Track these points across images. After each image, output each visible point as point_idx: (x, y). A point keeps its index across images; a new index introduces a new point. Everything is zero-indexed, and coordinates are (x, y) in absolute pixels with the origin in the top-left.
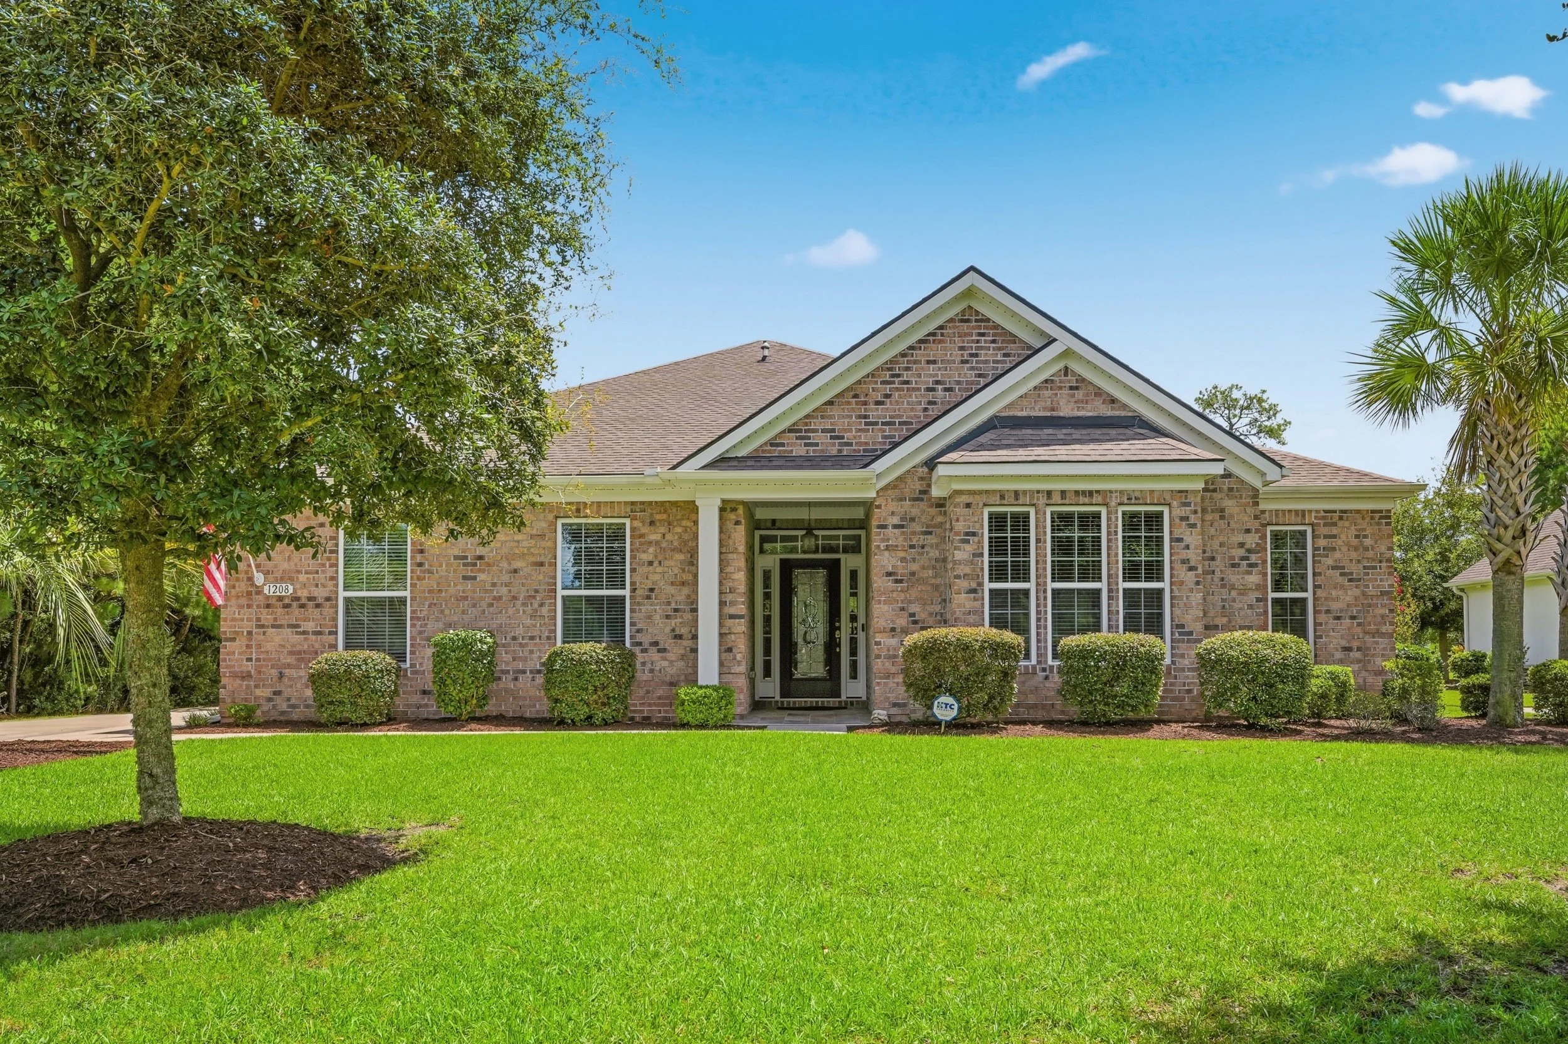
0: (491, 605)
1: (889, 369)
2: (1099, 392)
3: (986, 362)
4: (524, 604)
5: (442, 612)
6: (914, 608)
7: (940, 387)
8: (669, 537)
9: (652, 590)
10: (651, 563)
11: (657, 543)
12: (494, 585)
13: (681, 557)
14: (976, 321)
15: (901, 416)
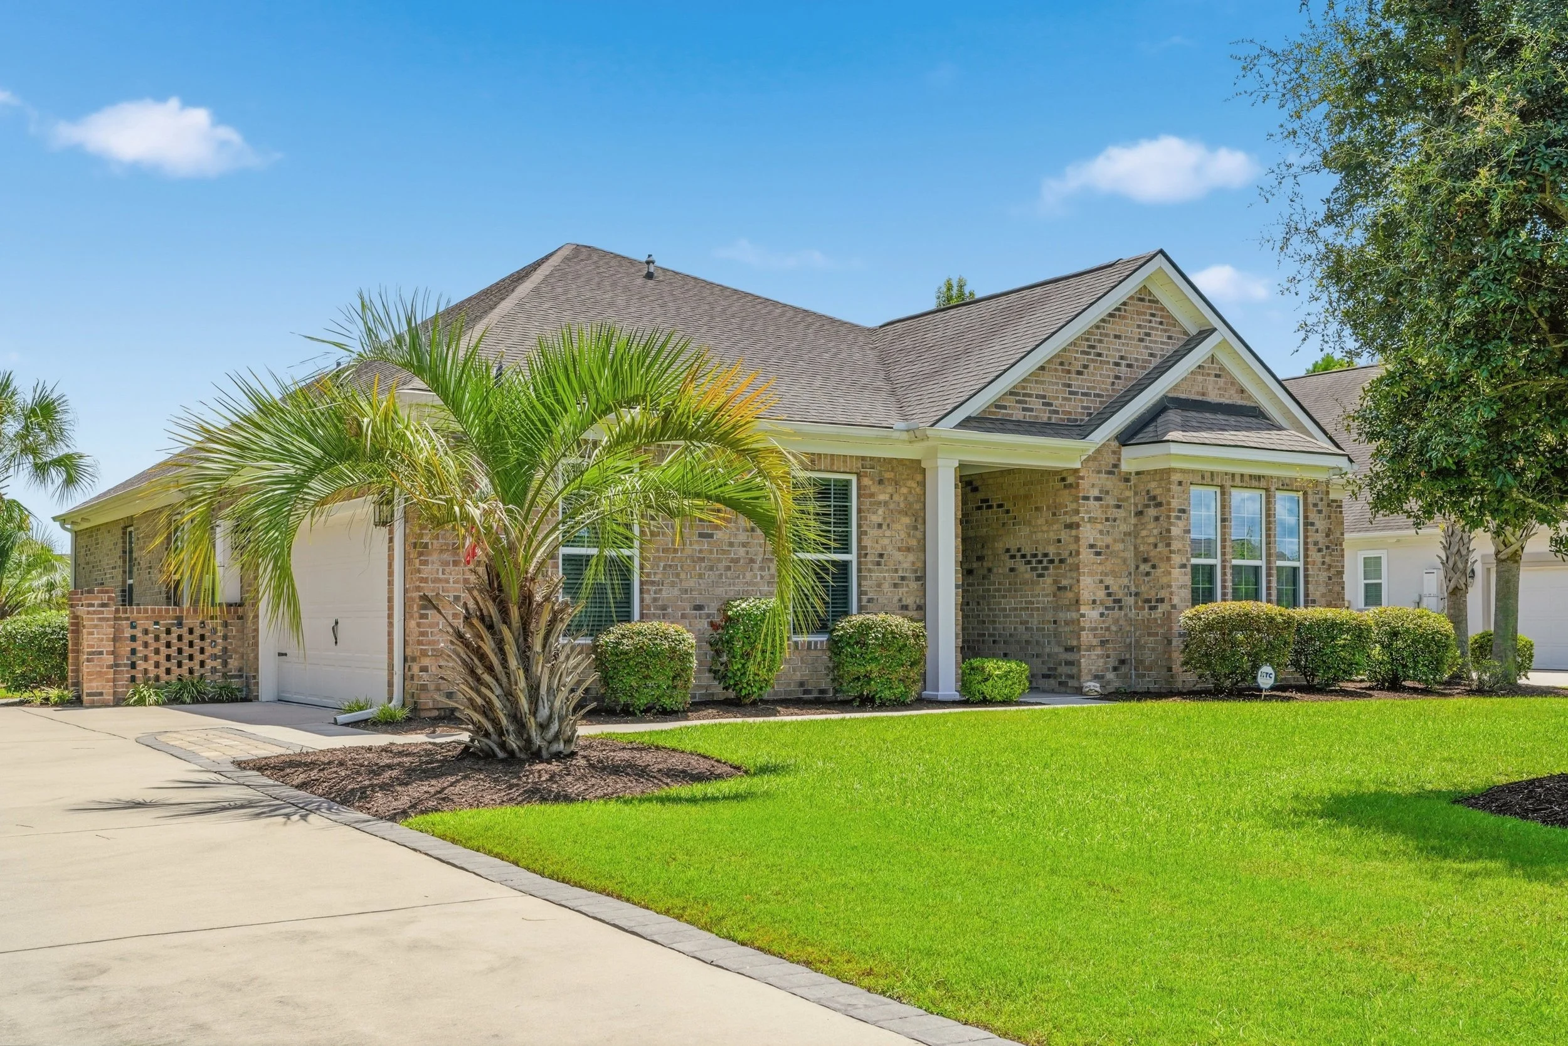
0: (729, 568)
1: (1087, 340)
2: (1233, 382)
3: (1156, 342)
4: (762, 569)
5: (678, 575)
6: (1109, 581)
7: (1124, 362)
8: (896, 497)
9: (881, 555)
10: (880, 526)
11: (886, 503)
12: (731, 544)
13: (906, 520)
14: (1150, 301)
15: (1094, 388)
